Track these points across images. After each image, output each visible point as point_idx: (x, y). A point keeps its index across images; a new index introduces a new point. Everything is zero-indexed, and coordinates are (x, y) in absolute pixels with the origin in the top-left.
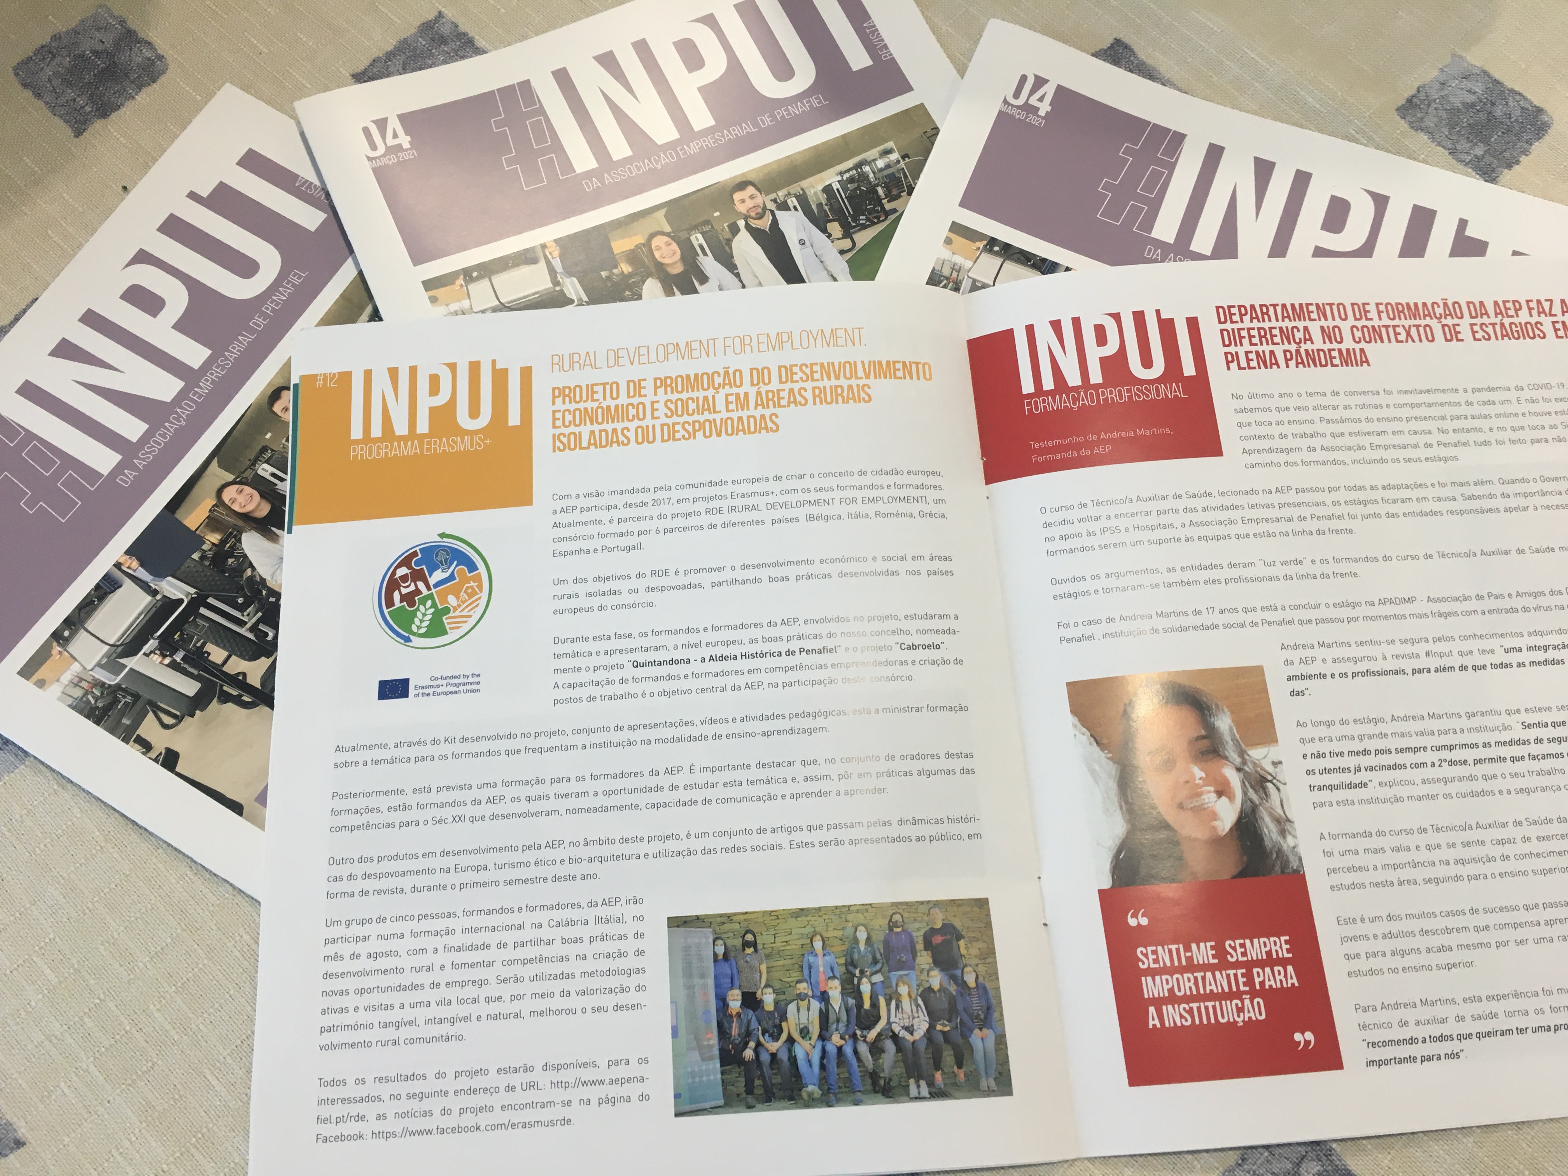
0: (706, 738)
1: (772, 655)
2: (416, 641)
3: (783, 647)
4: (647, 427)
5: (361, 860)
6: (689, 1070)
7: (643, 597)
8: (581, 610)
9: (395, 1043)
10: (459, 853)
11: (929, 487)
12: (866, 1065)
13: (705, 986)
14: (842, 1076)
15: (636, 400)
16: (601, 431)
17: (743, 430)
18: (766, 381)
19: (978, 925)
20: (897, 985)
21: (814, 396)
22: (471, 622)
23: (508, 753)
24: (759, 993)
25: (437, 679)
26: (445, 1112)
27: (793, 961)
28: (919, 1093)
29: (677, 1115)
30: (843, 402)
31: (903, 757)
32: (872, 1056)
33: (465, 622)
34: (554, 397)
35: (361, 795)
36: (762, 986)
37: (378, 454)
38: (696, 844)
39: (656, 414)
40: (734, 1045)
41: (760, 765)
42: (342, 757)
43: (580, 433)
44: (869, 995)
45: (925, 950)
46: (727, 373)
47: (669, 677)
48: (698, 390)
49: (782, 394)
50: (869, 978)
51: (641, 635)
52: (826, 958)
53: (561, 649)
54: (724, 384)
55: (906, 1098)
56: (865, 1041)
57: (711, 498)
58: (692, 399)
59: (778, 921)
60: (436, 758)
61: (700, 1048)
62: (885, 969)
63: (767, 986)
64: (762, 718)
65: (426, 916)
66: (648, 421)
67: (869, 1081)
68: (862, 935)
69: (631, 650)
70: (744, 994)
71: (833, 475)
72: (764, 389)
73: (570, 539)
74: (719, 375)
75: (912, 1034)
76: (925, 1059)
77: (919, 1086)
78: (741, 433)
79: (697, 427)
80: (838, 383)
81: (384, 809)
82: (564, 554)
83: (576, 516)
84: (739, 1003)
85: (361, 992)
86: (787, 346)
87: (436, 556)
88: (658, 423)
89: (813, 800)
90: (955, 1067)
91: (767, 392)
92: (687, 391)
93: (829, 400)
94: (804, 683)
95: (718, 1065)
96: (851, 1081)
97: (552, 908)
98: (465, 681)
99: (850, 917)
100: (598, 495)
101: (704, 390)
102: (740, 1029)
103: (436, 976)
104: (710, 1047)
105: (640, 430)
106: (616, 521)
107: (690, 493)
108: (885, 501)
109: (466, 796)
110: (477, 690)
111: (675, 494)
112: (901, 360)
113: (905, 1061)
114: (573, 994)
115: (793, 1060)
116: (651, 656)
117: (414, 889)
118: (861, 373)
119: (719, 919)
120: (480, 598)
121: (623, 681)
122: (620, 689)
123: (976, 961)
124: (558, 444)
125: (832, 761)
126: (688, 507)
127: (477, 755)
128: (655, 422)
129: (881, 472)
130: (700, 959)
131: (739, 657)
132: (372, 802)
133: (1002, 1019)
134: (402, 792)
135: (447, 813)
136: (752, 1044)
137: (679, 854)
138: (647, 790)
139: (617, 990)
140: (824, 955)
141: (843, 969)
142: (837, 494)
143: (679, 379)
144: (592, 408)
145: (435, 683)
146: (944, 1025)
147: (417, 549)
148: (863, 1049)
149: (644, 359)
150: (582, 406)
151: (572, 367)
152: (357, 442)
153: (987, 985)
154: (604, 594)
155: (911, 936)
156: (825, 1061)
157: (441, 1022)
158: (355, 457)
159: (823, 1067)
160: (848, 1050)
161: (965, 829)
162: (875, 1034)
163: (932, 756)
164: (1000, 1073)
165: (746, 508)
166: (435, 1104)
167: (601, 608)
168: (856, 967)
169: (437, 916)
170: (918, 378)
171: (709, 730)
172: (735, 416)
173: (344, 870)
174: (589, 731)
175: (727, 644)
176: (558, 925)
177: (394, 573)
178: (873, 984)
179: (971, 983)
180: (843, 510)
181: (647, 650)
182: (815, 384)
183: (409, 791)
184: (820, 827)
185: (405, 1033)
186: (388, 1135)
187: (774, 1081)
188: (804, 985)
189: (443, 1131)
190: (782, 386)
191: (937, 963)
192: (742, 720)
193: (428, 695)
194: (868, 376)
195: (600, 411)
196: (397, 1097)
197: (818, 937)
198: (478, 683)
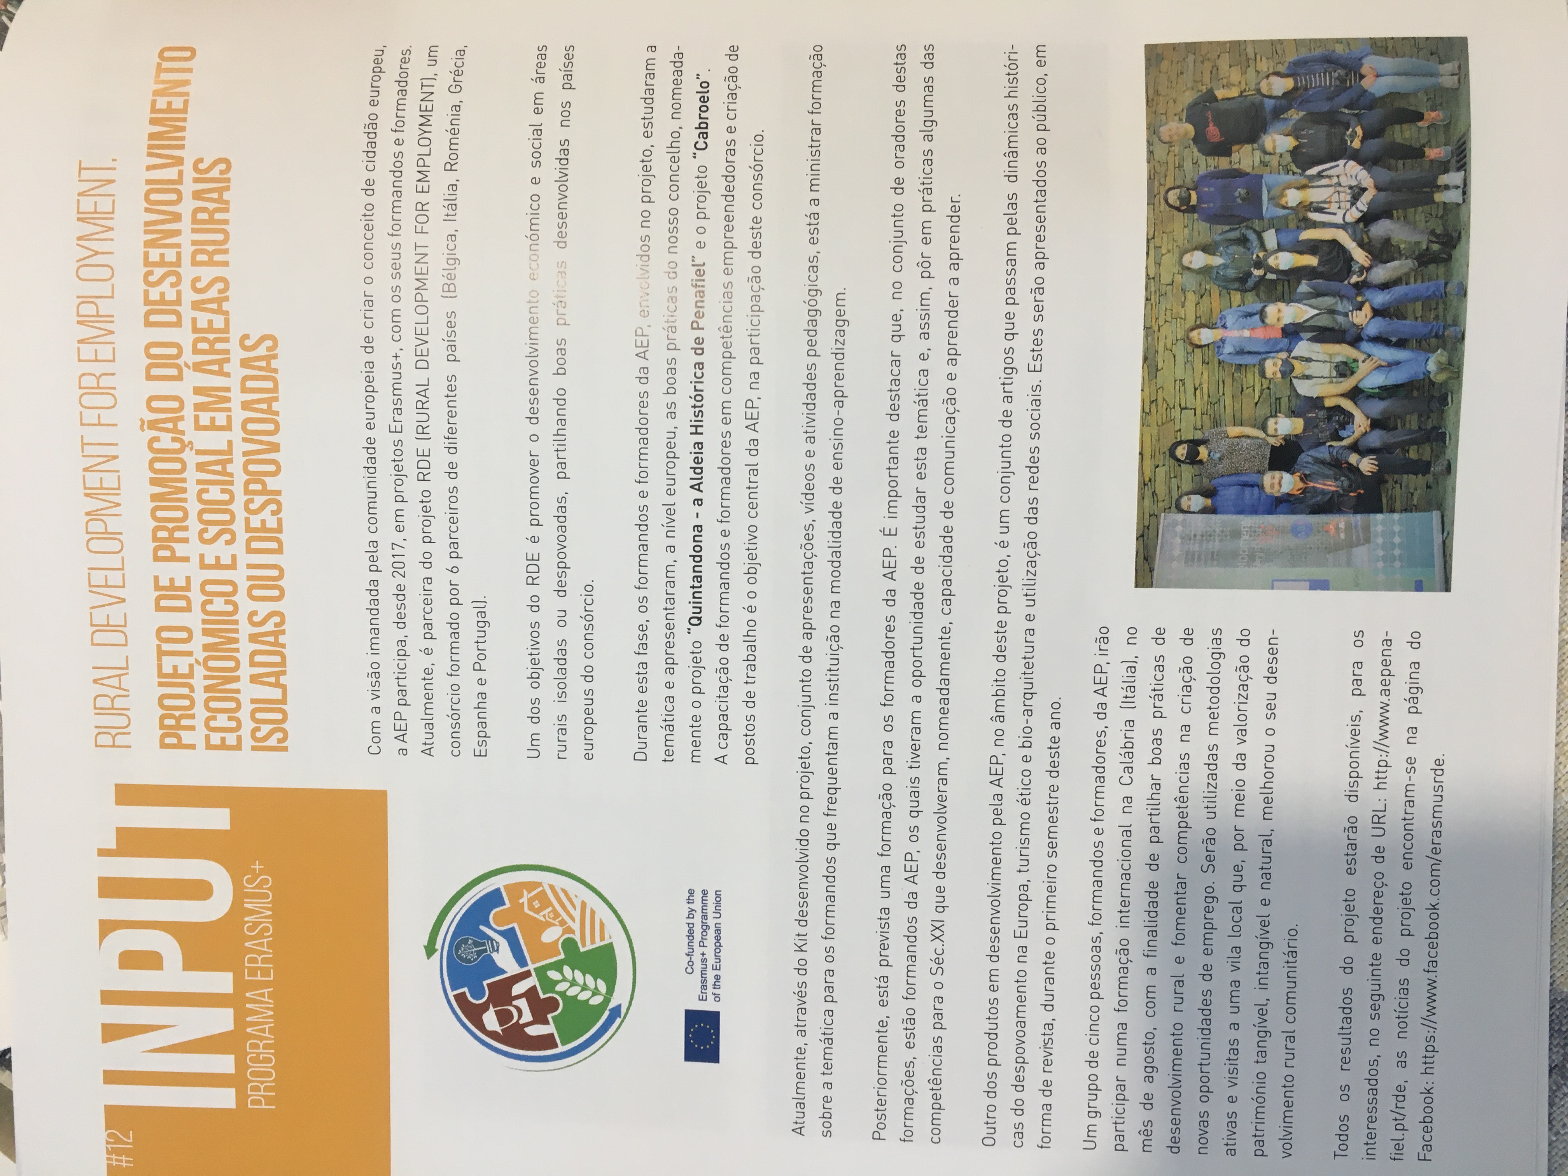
0: (837, 505)
1: (699, 379)
2: (620, 997)
3: (686, 360)
4: (249, 578)
5: (991, 1093)
6: (1380, 564)
7: (574, 603)
8: (588, 713)
9: (1291, 1037)
10: (995, 931)
11: (404, 71)
12: (1406, 270)
13: (1253, 532)
14: (1419, 313)
15: (196, 597)
16: (253, 664)
17: (269, 401)
18: (174, 351)
19: (1191, 65)
20: (1284, 207)
21: (211, 263)
22: (593, 901)
23: (832, 845)
24: (1272, 441)
25: (691, 963)
26: (1404, 960)
27: (1229, 381)
28: (1457, 187)
29: (1447, 589)
30: (227, 210)
31: (899, 163)
32: (1393, 260)
33: (593, 912)
34: (180, 745)
35: (881, 1092)
36: (1260, 434)
37: (268, 1060)
38: (1020, 530)
39: (226, 560)
40: (1351, 488)
41: (894, 414)
42: (813, 1122)
43: (253, 701)
44: (1298, 256)
45: (1230, 155)
46: (153, 425)
47: (725, 564)
48: (184, 480)
49: (202, 324)
50: (1269, 253)
51: (643, 608)
52: (1228, 324)
53: (656, 748)
54: (175, 430)
55: (1463, 207)
56: (1368, 269)
57: (398, 469)
58: (200, 493)
59: (1160, 400)
60: (830, 966)
61: (1351, 545)
62: (1257, 224)
63: (1264, 428)
64: (810, 403)
65: (1095, 987)
66: (240, 576)
67: (1432, 267)
68: (1198, 260)
69: (670, 627)
70: (1273, 467)
71: (369, 241)
72: (188, 357)
73: (456, 725)
74: (156, 439)
75: (1364, 190)
76: (1407, 171)
77: (1447, 187)
78: (275, 406)
79: (259, 487)
80: (187, 218)
81: (908, 1055)
82: (484, 737)
83: (414, 715)
84: (1286, 476)
85: (1206, 1093)
86: (105, 307)
87: (469, 961)
88: (244, 559)
89: (962, 326)
90: (1420, 124)
91: (196, 351)
92: (185, 500)
93: (220, 237)
94: (755, 326)
95: (1379, 517)
96: (1429, 297)
97: (1101, 778)
98: (698, 915)
99: (1166, 278)
100: (376, 674)
101: (183, 469)
102: (1327, 477)
103: (1192, 970)
104: (1348, 527)
105: (256, 593)
106: (429, 644)
107: (386, 506)
108: (426, 150)
109: (900, 916)
110: (718, 895)
111: (386, 534)
112: (150, 97)
113: (1405, 205)
114: (1242, 749)
115: (1386, 392)
116: (683, 593)
117: (1048, 1006)
118: (171, 173)
119: (1147, 502)
120: (552, 887)
121: (724, 643)
122: (737, 652)
123: (1251, 72)
124: (272, 742)
125: (897, 287)
126: (413, 514)
127: (831, 898)
128: (241, 563)
129: (371, 152)
130: (1208, 536)
131: (698, 439)
132: (895, 1073)
133: (1347, 42)
134: (882, 1024)
135: (925, 949)
136: (1353, 459)
137: (1032, 563)
138: (918, 613)
139: (1244, 677)
140: (1224, 327)
141: (1250, 297)
142: (408, 238)
143: (160, 514)
144: (206, 677)
145: (698, 966)
146: (1354, 135)
147: (451, 994)
148: (1381, 273)
149: (115, 578)
150: (200, 696)
151: (122, 712)
152: (241, 1097)
153: (1291, 60)
154: (562, 670)
155: (1203, 178)
156: (1394, 339)
157: (1265, 964)
158: (269, 1100)
159: (1401, 344)
160: (1380, 298)
161: (1028, 72)
162: (1360, 250)
163: (899, 113)
164: (1432, 54)
165: (422, 407)
166: (1391, 972)
167: (588, 676)
168: (1250, 274)
169: (1096, 967)
170: (190, 70)
171: (824, 499)
172: (239, 415)
173: (1006, 1120)
174: (807, 706)
175: (672, 457)
176: (1129, 769)
177: (493, 1035)
178: (1280, 248)
179: (1288, 84)
180: (438, 228)
181: (671, 599)
182: (186, 259)
183: (882, 1013)
184: (1009, 316)
185: (1276, 1021)
186: (1431, 1050)
187: (1415, 427)
188: (1269, 364)
189: (1434, 962)
190: (187, 323)
191: (1253, 136)
192: (811, 439)
193: (717, 978)
194: (180, 161)
195: (211, 664)
196: (1375, 1034)
197: (1194, 334)
198: (705, 893)
